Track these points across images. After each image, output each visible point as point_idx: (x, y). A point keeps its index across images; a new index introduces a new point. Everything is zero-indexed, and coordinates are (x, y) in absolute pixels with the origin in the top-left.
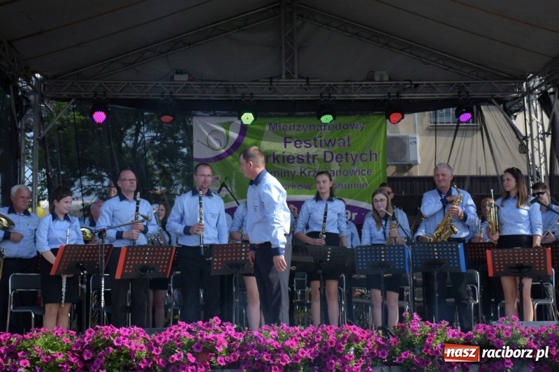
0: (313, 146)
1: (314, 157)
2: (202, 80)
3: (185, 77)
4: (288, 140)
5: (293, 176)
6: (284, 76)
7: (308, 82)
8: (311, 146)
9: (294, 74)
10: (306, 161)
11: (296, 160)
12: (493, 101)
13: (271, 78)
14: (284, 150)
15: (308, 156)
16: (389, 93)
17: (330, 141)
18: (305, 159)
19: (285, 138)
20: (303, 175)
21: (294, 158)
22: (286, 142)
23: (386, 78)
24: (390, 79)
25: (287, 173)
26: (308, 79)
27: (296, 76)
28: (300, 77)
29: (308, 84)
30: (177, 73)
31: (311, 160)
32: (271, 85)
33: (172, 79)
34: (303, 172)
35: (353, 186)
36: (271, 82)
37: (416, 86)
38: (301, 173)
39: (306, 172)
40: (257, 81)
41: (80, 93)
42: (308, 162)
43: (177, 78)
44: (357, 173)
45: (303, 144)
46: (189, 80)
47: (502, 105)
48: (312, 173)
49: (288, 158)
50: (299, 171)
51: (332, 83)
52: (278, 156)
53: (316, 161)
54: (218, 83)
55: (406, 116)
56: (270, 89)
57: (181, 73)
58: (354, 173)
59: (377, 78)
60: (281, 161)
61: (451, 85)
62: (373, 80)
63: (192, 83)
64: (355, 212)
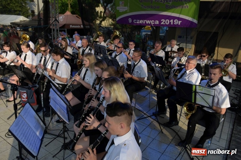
25: (149, 0)
35: (180, 7)
44: (183, 0)
58: (181, 0)
64: (180, 21)
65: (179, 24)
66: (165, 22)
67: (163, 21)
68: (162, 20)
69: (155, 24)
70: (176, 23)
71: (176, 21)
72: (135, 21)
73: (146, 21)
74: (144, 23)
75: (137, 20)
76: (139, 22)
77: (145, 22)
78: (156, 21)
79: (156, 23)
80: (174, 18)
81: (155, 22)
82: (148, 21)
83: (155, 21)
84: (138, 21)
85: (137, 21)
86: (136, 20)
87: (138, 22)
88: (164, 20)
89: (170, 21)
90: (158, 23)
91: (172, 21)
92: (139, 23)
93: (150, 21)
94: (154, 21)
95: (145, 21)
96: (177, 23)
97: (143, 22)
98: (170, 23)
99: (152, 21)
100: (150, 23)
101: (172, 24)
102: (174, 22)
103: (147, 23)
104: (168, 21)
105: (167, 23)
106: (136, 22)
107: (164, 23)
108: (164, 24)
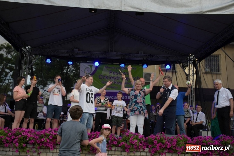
0: (119, 74)
1: (119, 78)
2: (83, 51)
3: (77, 50)
4: (111, 72)
6: (109, 51)
7: (117, 53)
8: (118, 74)
9: (113, 50)
10: (116, 79)
11: (113, 78)
12: (178, 62)
13: (105, 51)
14: (109, 75)
15: (117, 77)
16: (143, 58)
17: (125, 73)
18: (116, 78)
19: (110, 71)
21: (112, 78)
22: (110, 73)
23: (143, 53)
24: (144, 54)
26: (117, 52)
27: (113, 51)
28: (115, 51)
29: (117, 54)
30: (75, 48)
31: (118, 79)
32: (105, 53)
33: (73, 50)
36: (105, 52)
37: (153, 56)
39: (116, 82)
40: (101, 52)
41: (43, 53)
42: (117, 79)
43: (75, 50)
45: (116, 73)
46: (79, 51)
47: (181, 64)
48: (118, 83)
49: (111, 78)
51: (125, 54)
52: (107, 77)
53: (120, 79)
54: (88, 52)
55: (148, 66)
56: (105, 55)
57: (76, 48)
59: (140, 53)
60: (108, 78)
61: (164, 56)
62: (138, 54)
63: (79, 52)
81: (114, 97)
82: (109, 97)
91: (126, 97)
93: (110, 97)
94: (113, 97)
98: (125, 98)
99: (112, 97)
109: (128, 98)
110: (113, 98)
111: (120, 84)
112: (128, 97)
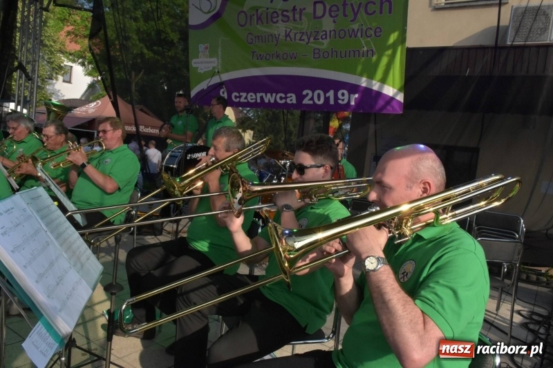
1: (301, 11)
5: (277, 41)
10: (291, 18)
11: (280, 18)
14: (270, 5)
15: (294, 10)
18: (290, 15)
20: (288, 39)
25: (270, 38)
31: (297, 16)
34: (289, 35)
35: (352, 53)
38: (286, 36)
39: (292, 35)
42: (294, 20)
44: (359, 34)
48: (298, 36)
49: (272, 16)
50: (283, 34)
52: (262, 13)
53: (303, 17)
58: (353, 34)
60: (264, 21)
64: (354, 93)
65: (353, 103)
66: (312, 99)
67: (307, 94)
68: (305, 92)
69: (286, 102)
70: (343, 100)
71: (343, 95)
72: (236, 97)
73: (264, 95)
74: (259, 101)
75: (241, 94)
76: (246, 98)
77: (262, 98)
78: (289, 95)
79: (289, 101)
80: (337, 85)
81: (286, 98)
82: (269, 95)
83: (286, 94)
84: (244, 95)
85: (240, 97)
86: (237, 95)
87: (242, 100)
88: (310, 92)
89: (327, 95)
90: (294, 101)
91: (331, 94)
92: (246, 101)
93: (274, 95)
94: (283, 95)
95: (261, 94)
96: (346, 102)
97: (256, 99)
98: (327, 99)
99: (279, 95)
100: (272, 101)
101: (332, 102)
102: (336, 98)
103: (266, 101)
104: (322, 93)
105: (319, 99)
106: (237, 100)
107: (310, 100)
108: (311, 102)
109: (340, 102)
110: (281, 98)
111: (306, 40)
112: (339, 95)
